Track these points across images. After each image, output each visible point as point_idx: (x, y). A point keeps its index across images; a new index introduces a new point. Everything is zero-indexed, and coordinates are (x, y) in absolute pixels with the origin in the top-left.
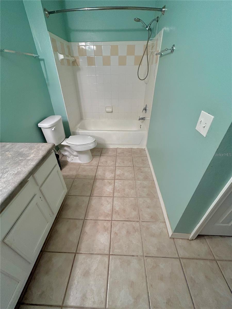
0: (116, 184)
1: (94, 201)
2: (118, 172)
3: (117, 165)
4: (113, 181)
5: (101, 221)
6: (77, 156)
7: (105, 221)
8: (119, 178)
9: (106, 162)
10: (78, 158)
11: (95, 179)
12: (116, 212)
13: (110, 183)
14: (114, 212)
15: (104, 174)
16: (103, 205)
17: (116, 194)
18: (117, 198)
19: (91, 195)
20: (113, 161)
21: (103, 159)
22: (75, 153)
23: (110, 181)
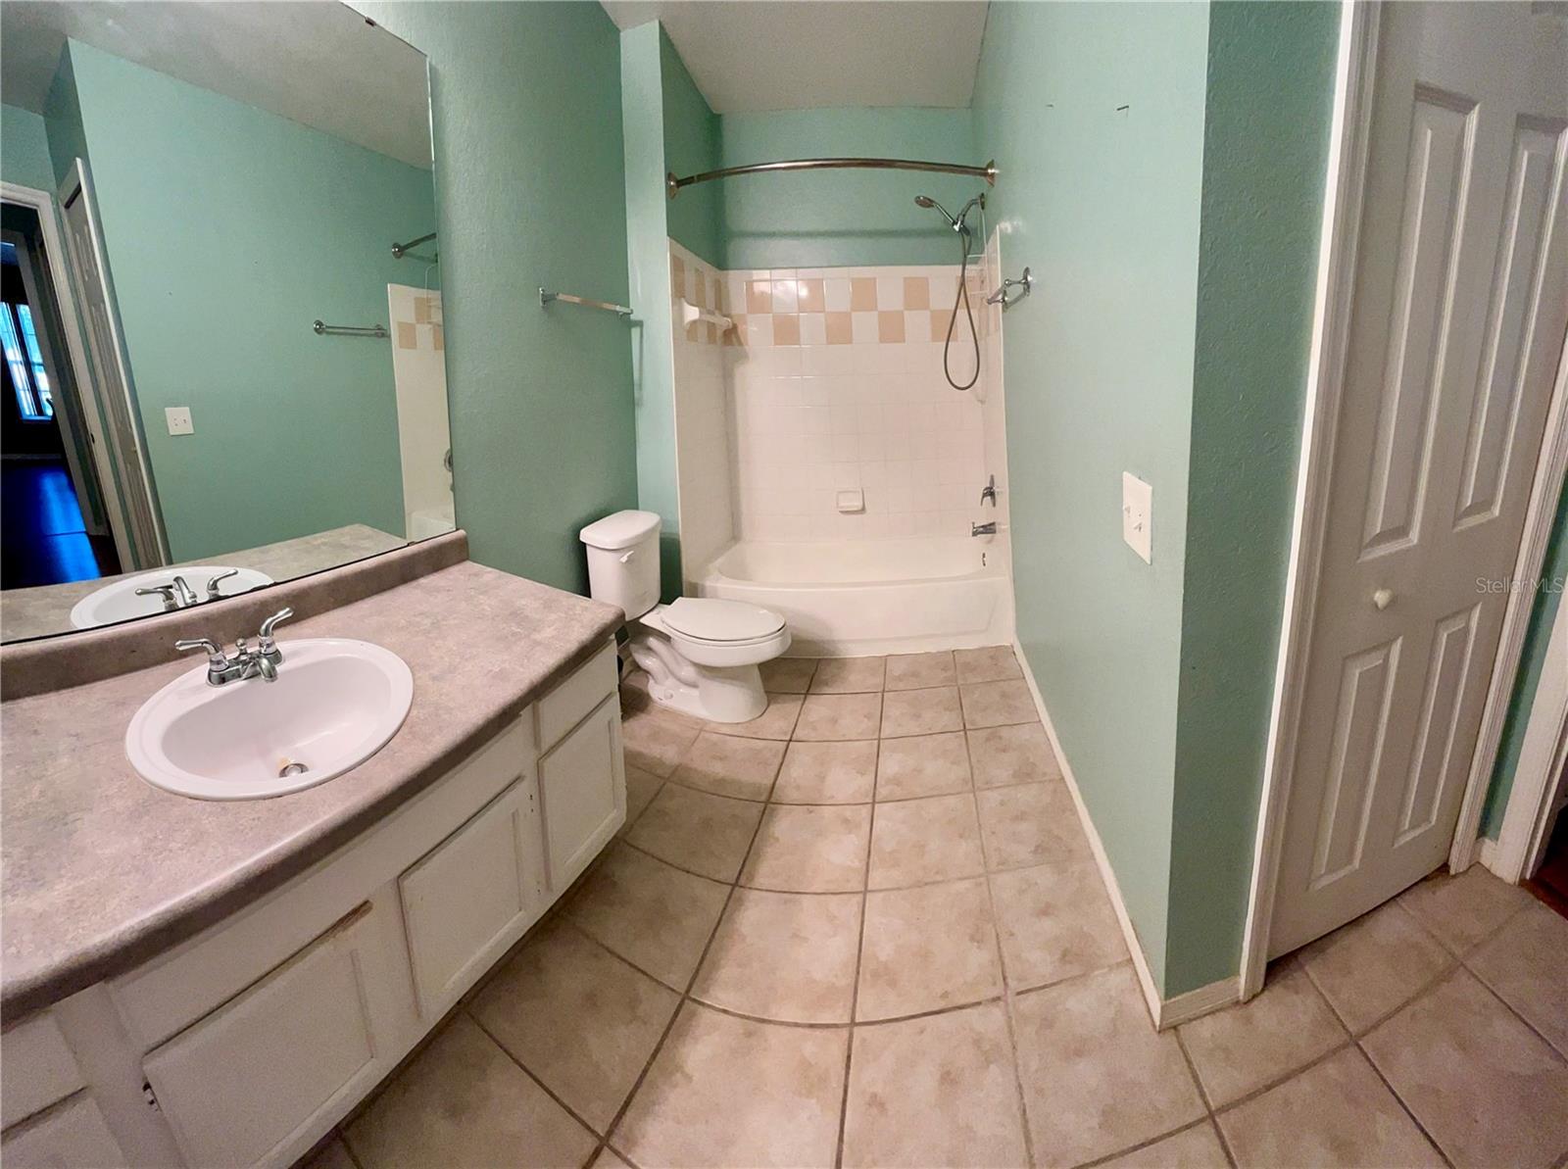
0: (878, 824)
1: (754, 915)
2: (890, 766)
3: (887, 731)
4: (865, 811)
5: (782, 1030)
6: (694, 686)
7: (808, 1031)
8: (899, 793)
9: (834, 721)
10: (695, 692)
11: (768, 802)
12: (876, 975)
13: (846, 821)
14: (868, 977)
15: (822, 778)
16: (805, 939)
17: (877, 878)
18: (881, 895)
19: (742, 881)
20: (868, 716)
21: (818, 708)
22: (688, 672)
23: (848, 812)
